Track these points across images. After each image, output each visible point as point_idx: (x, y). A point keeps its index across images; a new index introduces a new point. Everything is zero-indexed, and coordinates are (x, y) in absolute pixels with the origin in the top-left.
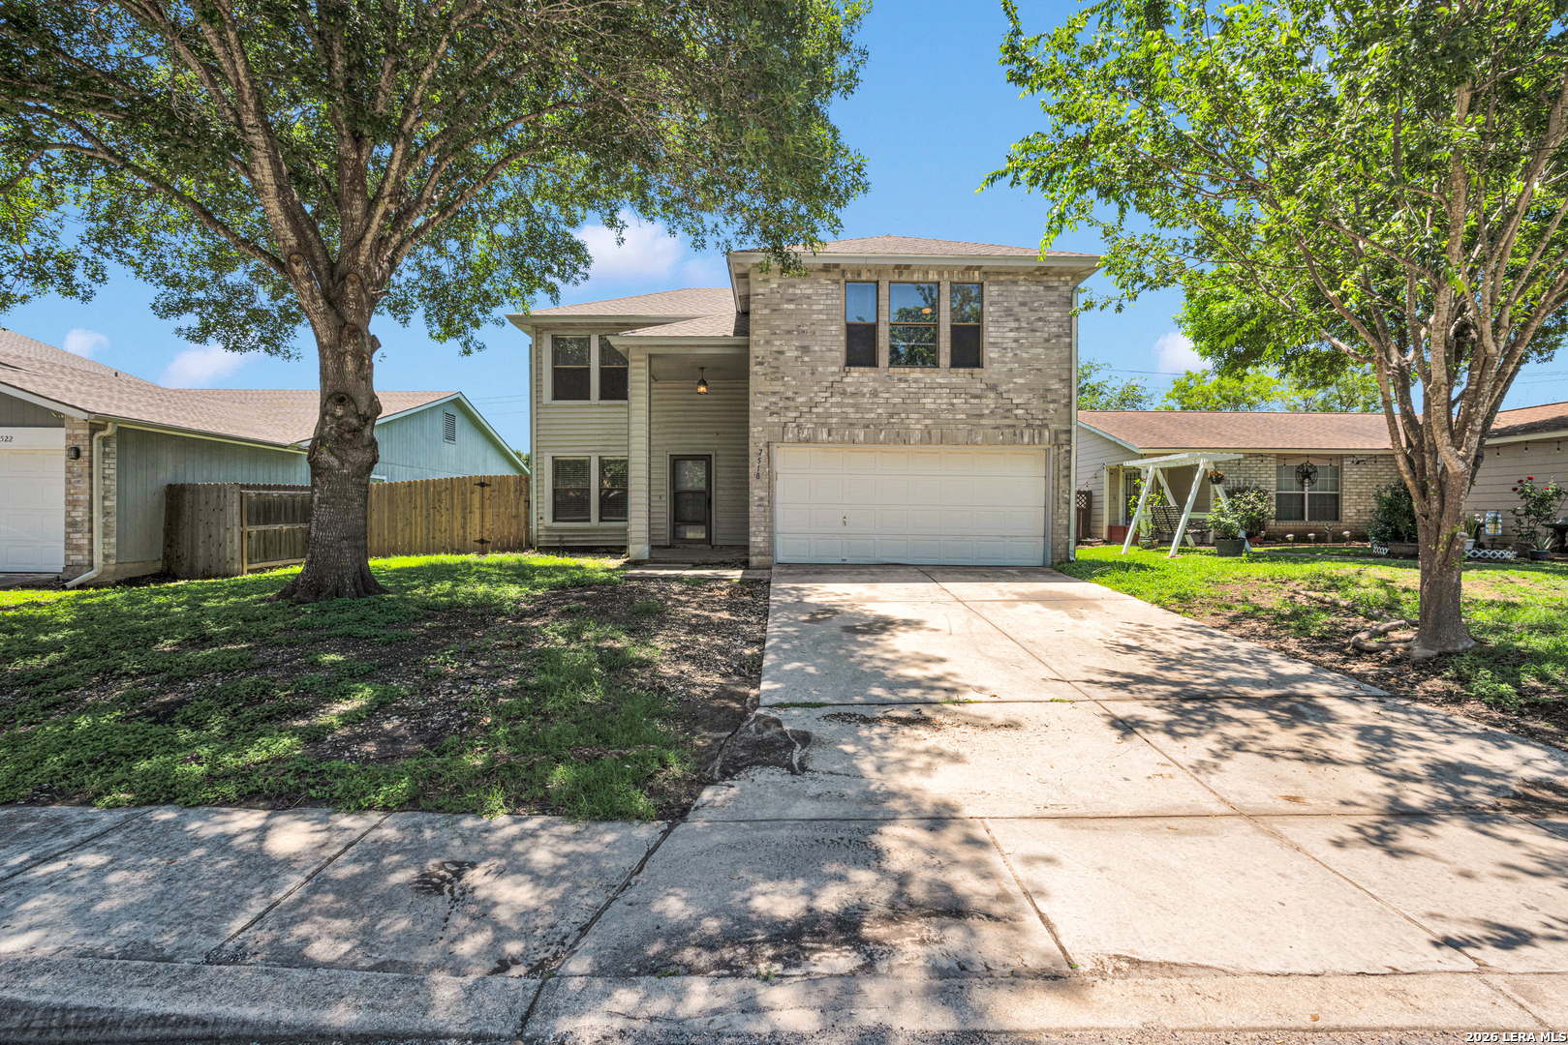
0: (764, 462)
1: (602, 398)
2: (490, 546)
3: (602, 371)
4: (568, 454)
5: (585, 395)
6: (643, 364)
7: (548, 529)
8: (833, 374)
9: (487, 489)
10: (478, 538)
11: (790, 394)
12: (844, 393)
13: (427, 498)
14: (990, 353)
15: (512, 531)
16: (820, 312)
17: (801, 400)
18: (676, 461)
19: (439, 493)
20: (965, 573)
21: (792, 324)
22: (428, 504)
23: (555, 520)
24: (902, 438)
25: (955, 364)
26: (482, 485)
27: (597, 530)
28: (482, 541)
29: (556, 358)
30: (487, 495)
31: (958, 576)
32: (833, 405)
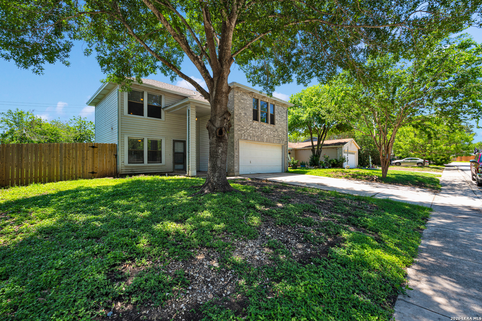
0: (237, 145)
1: (148, 116)
2: (97, 175)
3: (149, 106)
4: (135, 136)
5: (142, 114)
6: (194, 109)
7: (126, 167)
8: (251, 122)
9: (96, 149)
10: (91, 171)
11: (243, 126)
12: (253, 127)
13: (61, 152)
14: (276, 122)
15: (108, 167)
16: (248, 104)
17: (245, 128)
18: (175, 141)
19: (69, 151)
20: (278, 175)
21: (243, 106)
22: (61, 155)
23: (129, 163)
24: (262, 141)
25: (271, 123)
26: (93, 147)
27: (146, 167)
28: (93, 173)
29: (129, 98)
30: (95, 152)
31: (276, 176)
32: (251, 130)
